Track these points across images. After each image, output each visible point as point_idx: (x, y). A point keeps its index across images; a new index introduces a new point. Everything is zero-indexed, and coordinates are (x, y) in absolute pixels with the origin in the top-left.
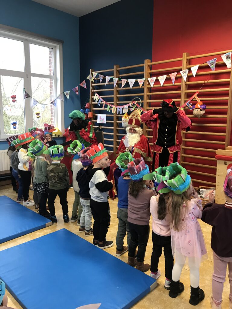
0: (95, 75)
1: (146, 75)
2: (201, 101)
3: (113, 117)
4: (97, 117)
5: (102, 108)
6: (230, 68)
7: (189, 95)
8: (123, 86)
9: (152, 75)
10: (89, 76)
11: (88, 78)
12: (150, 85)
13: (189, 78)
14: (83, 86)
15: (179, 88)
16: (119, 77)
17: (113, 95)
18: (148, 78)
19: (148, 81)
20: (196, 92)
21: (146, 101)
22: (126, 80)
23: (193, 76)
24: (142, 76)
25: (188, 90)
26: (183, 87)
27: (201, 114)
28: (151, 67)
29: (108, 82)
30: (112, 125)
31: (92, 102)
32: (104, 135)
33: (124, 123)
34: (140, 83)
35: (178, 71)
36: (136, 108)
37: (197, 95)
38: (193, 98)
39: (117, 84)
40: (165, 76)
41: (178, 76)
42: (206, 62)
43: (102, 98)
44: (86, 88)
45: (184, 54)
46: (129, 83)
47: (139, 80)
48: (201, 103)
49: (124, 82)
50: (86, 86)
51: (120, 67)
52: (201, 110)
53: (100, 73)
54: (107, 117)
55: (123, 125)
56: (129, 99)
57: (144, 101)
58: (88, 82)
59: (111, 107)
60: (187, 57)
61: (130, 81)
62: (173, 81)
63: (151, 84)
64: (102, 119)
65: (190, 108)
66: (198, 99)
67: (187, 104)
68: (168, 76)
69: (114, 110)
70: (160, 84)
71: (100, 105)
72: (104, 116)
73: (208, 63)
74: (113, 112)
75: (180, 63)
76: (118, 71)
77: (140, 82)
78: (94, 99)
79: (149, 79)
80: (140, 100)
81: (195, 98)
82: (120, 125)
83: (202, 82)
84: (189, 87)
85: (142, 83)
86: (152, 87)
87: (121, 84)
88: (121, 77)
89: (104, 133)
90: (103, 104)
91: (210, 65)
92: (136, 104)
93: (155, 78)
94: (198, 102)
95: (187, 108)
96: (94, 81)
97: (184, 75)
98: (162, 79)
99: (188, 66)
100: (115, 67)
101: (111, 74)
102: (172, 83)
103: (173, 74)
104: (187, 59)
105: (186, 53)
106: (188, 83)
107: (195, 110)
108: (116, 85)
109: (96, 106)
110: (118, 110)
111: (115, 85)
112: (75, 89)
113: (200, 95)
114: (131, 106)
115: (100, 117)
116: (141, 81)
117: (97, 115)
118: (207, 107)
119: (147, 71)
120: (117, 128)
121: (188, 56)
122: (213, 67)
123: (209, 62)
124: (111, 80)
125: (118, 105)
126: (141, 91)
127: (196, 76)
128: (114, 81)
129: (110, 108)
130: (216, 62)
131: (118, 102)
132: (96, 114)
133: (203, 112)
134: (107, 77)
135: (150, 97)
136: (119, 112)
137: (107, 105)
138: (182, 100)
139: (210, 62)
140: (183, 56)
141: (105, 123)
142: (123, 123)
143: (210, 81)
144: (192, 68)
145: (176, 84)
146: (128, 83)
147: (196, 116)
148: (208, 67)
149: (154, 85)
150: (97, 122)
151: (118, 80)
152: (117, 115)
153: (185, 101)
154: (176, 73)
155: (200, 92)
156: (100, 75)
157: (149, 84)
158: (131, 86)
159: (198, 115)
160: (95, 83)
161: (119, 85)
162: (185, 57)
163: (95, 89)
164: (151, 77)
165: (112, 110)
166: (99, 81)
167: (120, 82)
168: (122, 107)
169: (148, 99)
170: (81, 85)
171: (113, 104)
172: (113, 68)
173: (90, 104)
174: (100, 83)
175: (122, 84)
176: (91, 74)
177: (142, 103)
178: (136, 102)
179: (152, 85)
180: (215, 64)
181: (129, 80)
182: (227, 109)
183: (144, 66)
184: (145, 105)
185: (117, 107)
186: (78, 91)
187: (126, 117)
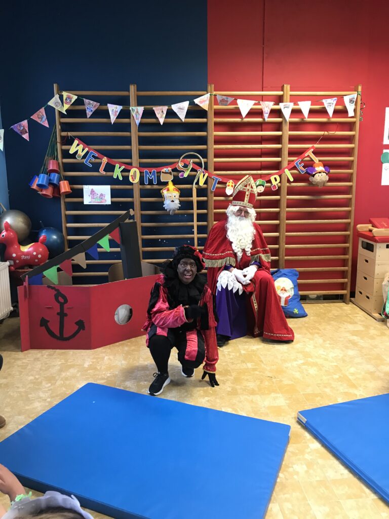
0: (69, 98)
1: (211, 113)
2: (319, 161)
3: (132, 190)
4: (80, 191)
5: (98, 171)
6: (351, 117)
10: (53, 100)
11: (51, 103)
14: (39, 121)
17: (131, 145)
20: (308, 148)
21: (213, 159)
26: (285, 139)
31: (62, 159)
33: (172, 201)
37: (313, 152)
38: (305, 156)
43: (96, 150)
44: (48, 126)
45: (285, 86)
48: (322, 164)
50: (47, 121)
53: (87, 97)
54: (112, 190)
55: (167, 206)
57: (209, 160)
58: (50, 111)
59: (126, 170)
64: (97, 194)
65: (302, 171)
66: (316, 159)
67: (297, 164)
69: (134, 176)
71: (89, 166)
72: (104, 190)
73: (325, 105)
74: (131, 181)
78: (71, 152)
80: (200, 158)
81: (308, 157)
90: (100, 163)
92: (190, 164)
94: (315, 163)
96: (66, 113)
104: (291, 95)
105: (289, 85)
107: (317, 175)
112: (20, 125)
113: (317, 153)
115: (92, 191)
117: (80, 186)
118: (332, 171)
121: (291, 91)
122: (330, 112)
125: (144, 165)
126: (203, 140)
129: (122, 172)
130: (335, 107)
131: (144, 161)
134: (110, 105)
137: (114, 167)
138: (283, 159)
140: (285, 90)
141: (109, 203)
142: (165, 202)
143: (337, 133)
148: (323, 112)
155: (316, 148)
156: (87, 101)
162: (288, 91)
165: (128, 176)
166: (80, 114)
168: (155, 170)
170: (34, 117)
171: (131, 164)
172: (129, 91)
173: (59, 164)
178: (191, 161)
182: (352, 173)
185: (142, 171)
186: (26, 132)
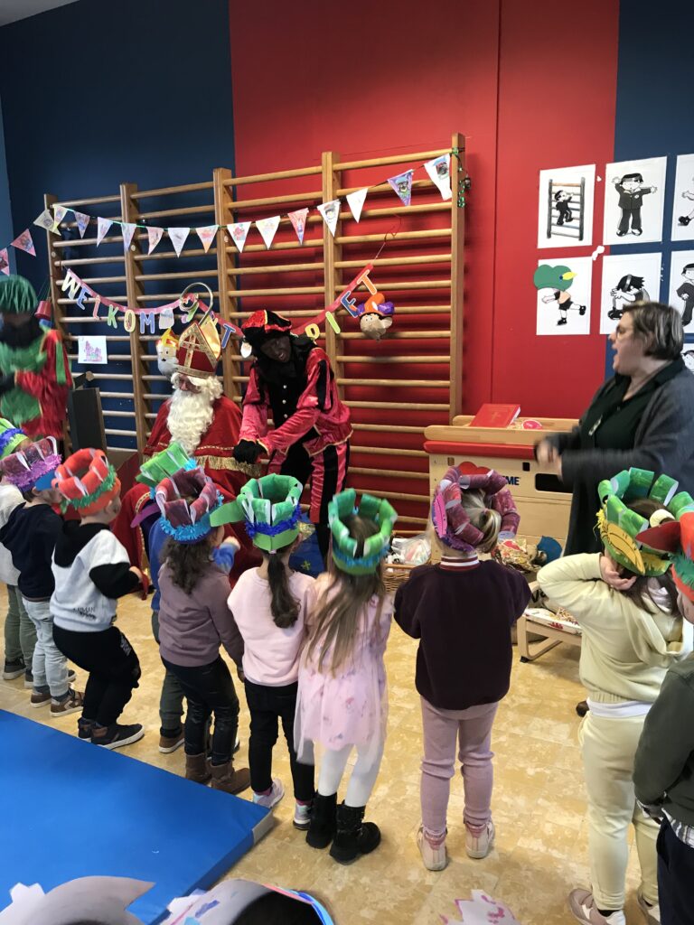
0: (60, 212)
1: (219, 216)
3: (128, 342)
4: (75, 344)
5: (92, 316)
6: (450, 200)
7: (347, 276)
8: (151, 248)
9: (238, 216)
10: (41, 217)
11: (38, 222)
12: (235, 245)
13: (345, 224)
14: (22, 248)
15: (318, 254)
16: (138, 222)
17: (124, 275)
18: (229, 223)
19: (227, 233)
20: (364, 267)
21: (227, 292)
22: (160, 231)
23: (352, 220)
24: (208, 219)
25: (343, 259)
26: (329, 252)
27: (383, 329)
28: (234, 193)
29: (107, 236)
30: (125, 367)
31: (56, 300)
32: (104, 399)
33: (164, 360)
34: (203, 240)
35: (313, 205)
36: (199, 316)
37: (368, 276)
38: (358, 283)
39: (134, 241)
40: (275, 221)
41: (314, 218)
42: (387, 182)
43: (90, 285)
44: (34, 254)
45: (324, 155)
46: (172, 238)
47: (200, 231)
48: (381, 297)
49: (154, 235)
50: (33, 248)
51: (139, 190)
52: (381, 318)
53: (78, 208)
54: (108, 342)
55: (162, 366)
56: (175, 287)
57: (222, 294)
58: (39, 235)
59: (120, 314)
60: (333, 163)
61: (172, 232)
62: (301, 235)
63: (236, 242)
64: (92, 349)
65: (353, 312)
66: (373, 288)
67: (344, 300)
68: (284, 220)
69: (130, 321)
70: (262, 242)
71: (84, 308)
72: (99, 342)
73: (392, 184)
74: (126, 328)
75: (315, 181)
76: (133, 200)
77: (204, 235)
78: (64, 289)
79: (232, 228)
80: (207, 291)
81: (362, 283)
82: (151, 367)
83: (380, 237)
84: (346, 252)
85: (211, 239)
86: (241, 250)
87: (146, 242)
88: (147, 220)
89: (102, 394)
90: (92, 304)
91: (397, 190)
92: (196, 301)
93: (246, 226)
94: (370, 295)
95: (343, 312)
96: (59, 233)
97: (330, 217)
98: (268, 227)
99: (340, 192)
100: (123, 188)
101: (112, 211)
102: (298, 240)
103: (298, 213)
104: (335, 172)
105: (330, 153)
106: (341, 240)
107: (364, 318)
108: (131, 244)
109: (71, 310)
110: (143, 321)
111: (126, 245)
113: (377, 275)
114: (182, 309)
115: (87, 344)
116: (206, 234)
117: (76, 337)
119: (221, 204)
120: (145, 377)
121: (337, 163)
122: (405, 194)
123: (394, 181)
124: (115, 230)
125: (141, 304)
126: (210, 262)
127: (361, 219)
128: (124, 234)
129: (116, 316)
130: (411, 183)
131: (141, 298)
132: (73, 335)
133: (386, 324)
134: (99, 218)
135: (239, 282)
136: (147, 328)
137: (107, 308)
138: (327, 289)
139: (397, 182)
140: (324, 162)
141: (105, 362)
142: (160, 362)
143: (400, 235)
144: (349, 198)
145: (309, 243)
146: (169, 238)
147: (369, 335)
148: (391, 196)
149: (245, 245)
150: (80, 361)
151: (136, 229)
152: (141, 337)
153: (338, 293)
154: (306, 211)
155: (375, 266)
156: (77, 214)
157: (232, 243)
158: (178, 247)
159: (374, 332)
160: (63, 239)
161: (141, 245)
162: (328, 164)
163: (64, 259)
164: (235, 221)
165: (123, 322)
166: (75, 234)
167: (142, 236)
168: (154, 311)
169: (231, 286)
170: (16, 244)
171: (125, 304)
172: (118, 194)
173: (52, 305)
174: (79, 238)
175: (151, 241)
176: (47, 211)
177: (216, 299)
178: (196, 296)
179: (240, 245)
180: (410, 186)
181: (169, 229)
182: (449, 312)
183: (212, 188)
184: (224, 303)
185: (138, 313)
186: (6, 265)
187: (168, 342)
